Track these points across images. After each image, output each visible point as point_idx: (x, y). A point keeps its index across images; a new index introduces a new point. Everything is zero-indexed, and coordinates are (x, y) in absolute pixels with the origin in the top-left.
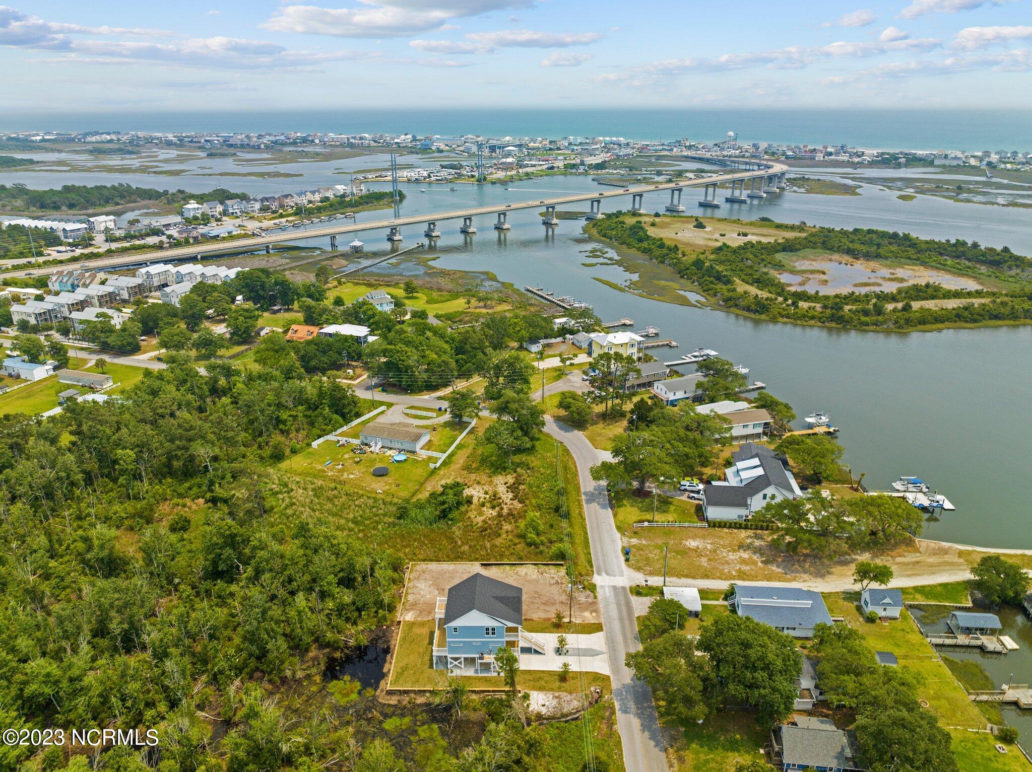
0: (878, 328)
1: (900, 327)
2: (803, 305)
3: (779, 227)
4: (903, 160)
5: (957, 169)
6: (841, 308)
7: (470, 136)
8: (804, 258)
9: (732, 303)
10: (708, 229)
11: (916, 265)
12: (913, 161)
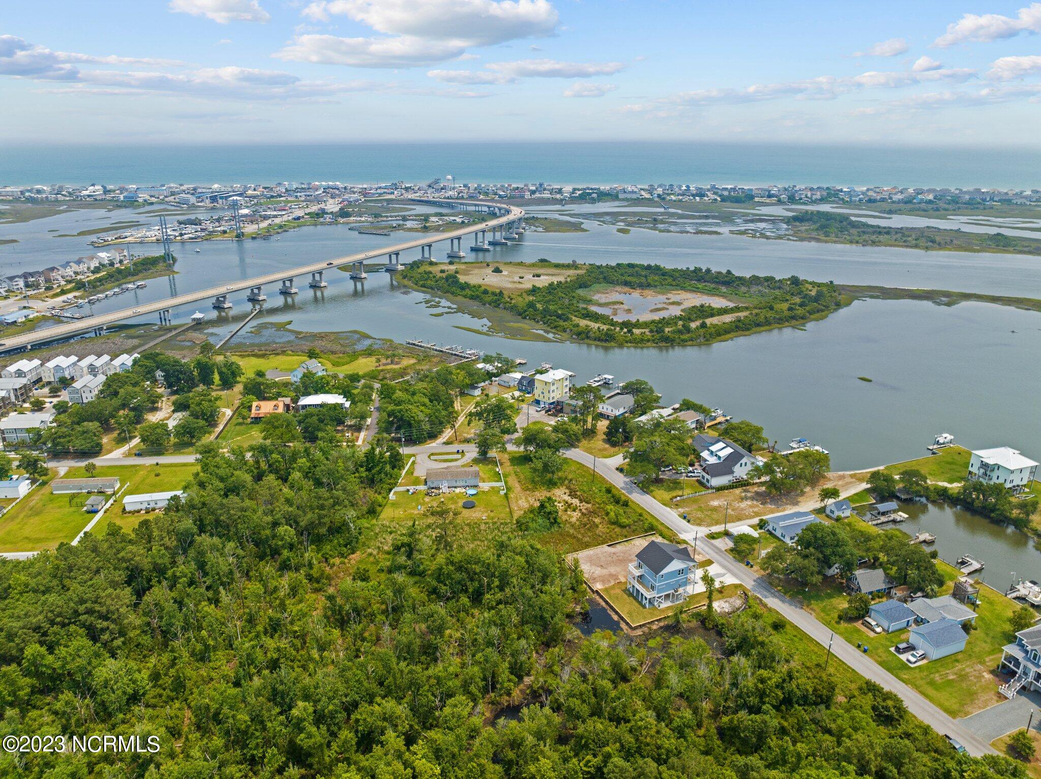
0: (694, 343)
1: (707, 340)
2: (636, 331)
3: (557, 266)
4: (595, 195)
5: (639, 201)
6: (663, 331)
7: (172, 185)
8: (598, 292)
9: (583, 336)
10: (505, 273)
11: (677, 290)
12: (603, 196)
